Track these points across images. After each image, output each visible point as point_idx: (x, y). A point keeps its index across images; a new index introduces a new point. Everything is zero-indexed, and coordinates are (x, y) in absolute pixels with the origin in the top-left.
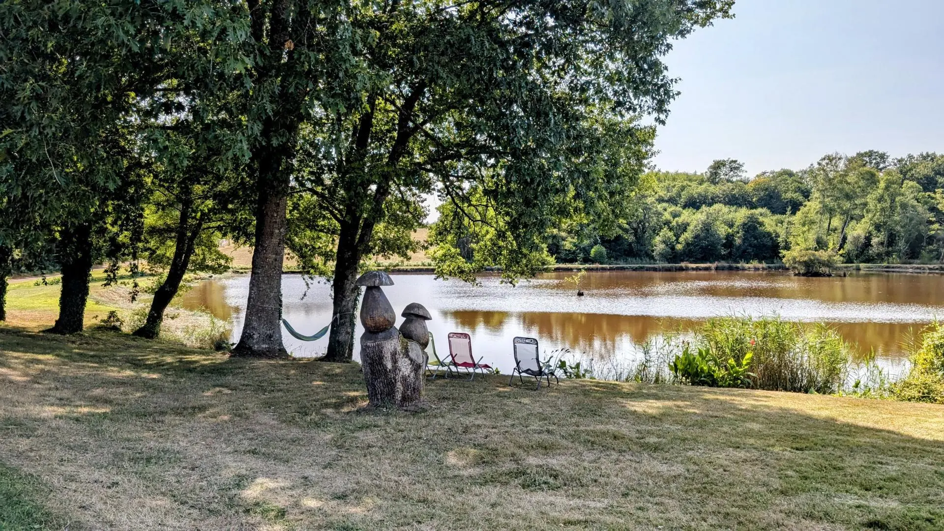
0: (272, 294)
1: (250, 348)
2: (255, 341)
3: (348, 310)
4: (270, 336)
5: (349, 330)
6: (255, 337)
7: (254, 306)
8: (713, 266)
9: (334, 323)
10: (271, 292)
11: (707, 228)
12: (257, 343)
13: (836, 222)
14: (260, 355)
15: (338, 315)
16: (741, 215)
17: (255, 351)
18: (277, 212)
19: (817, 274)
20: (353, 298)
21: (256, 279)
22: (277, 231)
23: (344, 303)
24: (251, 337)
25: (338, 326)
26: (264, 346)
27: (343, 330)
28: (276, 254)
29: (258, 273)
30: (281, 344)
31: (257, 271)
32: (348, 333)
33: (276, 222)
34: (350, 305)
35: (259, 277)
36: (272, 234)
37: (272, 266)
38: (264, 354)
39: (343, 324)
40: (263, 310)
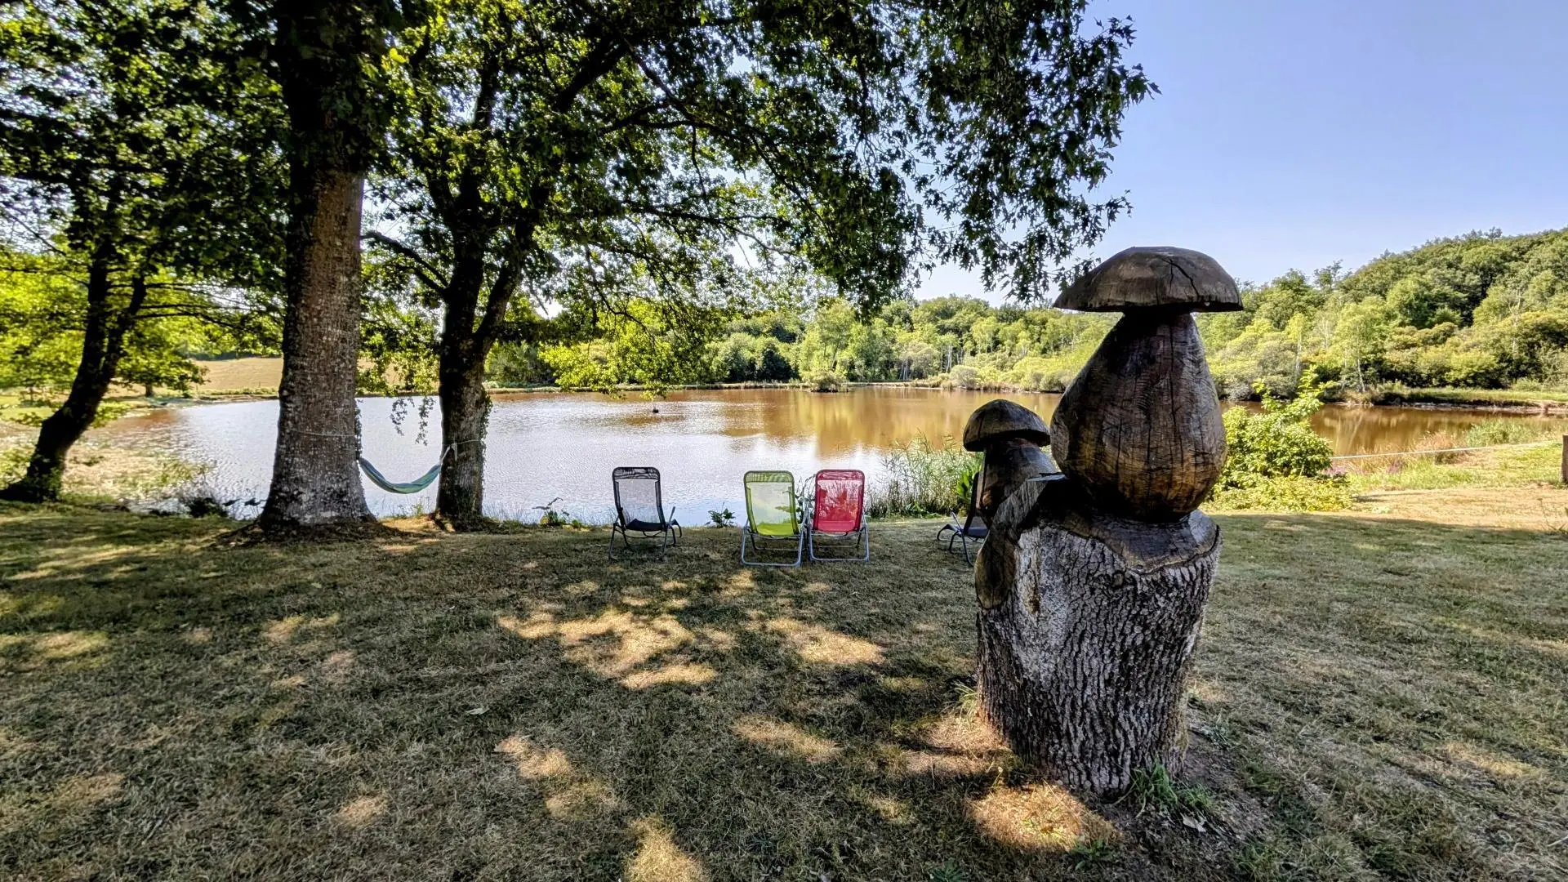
0: (339, 410)
1: (294, 523)
2: (303, 507)
3: (471, 436)
4: (340, 495)
5: (476, 468)
6: (304, 498)
7: (295, 437)
8: (742, 385)
9: (448, 459)
10: (335, 406)
11: (736, 352)
12: (309, 510)
13: (830, 350)
14: (321, 534)
15: (454, 446)
16: (760, 343)
17: (307, 527)
18: (342, 238)
19: (827, 391)
20: (478, 416)
21: (298, 378)
22: (343, 279)
23: (463, 425)
24: (295, 499)
25: (455, 464)
26: (328, 514)
27: (465, 469)
28: (344, 329)
29: (302, 367)
30: (363, 507)
31: (299, 362)
32: (473, 473)
33: (340, 259)
34: (474, 428)
35: (305, 375)
36: (333, 284)
37: (338, 352)
38: (331, 530)
39: (466, 459)
40: (320, 441)
